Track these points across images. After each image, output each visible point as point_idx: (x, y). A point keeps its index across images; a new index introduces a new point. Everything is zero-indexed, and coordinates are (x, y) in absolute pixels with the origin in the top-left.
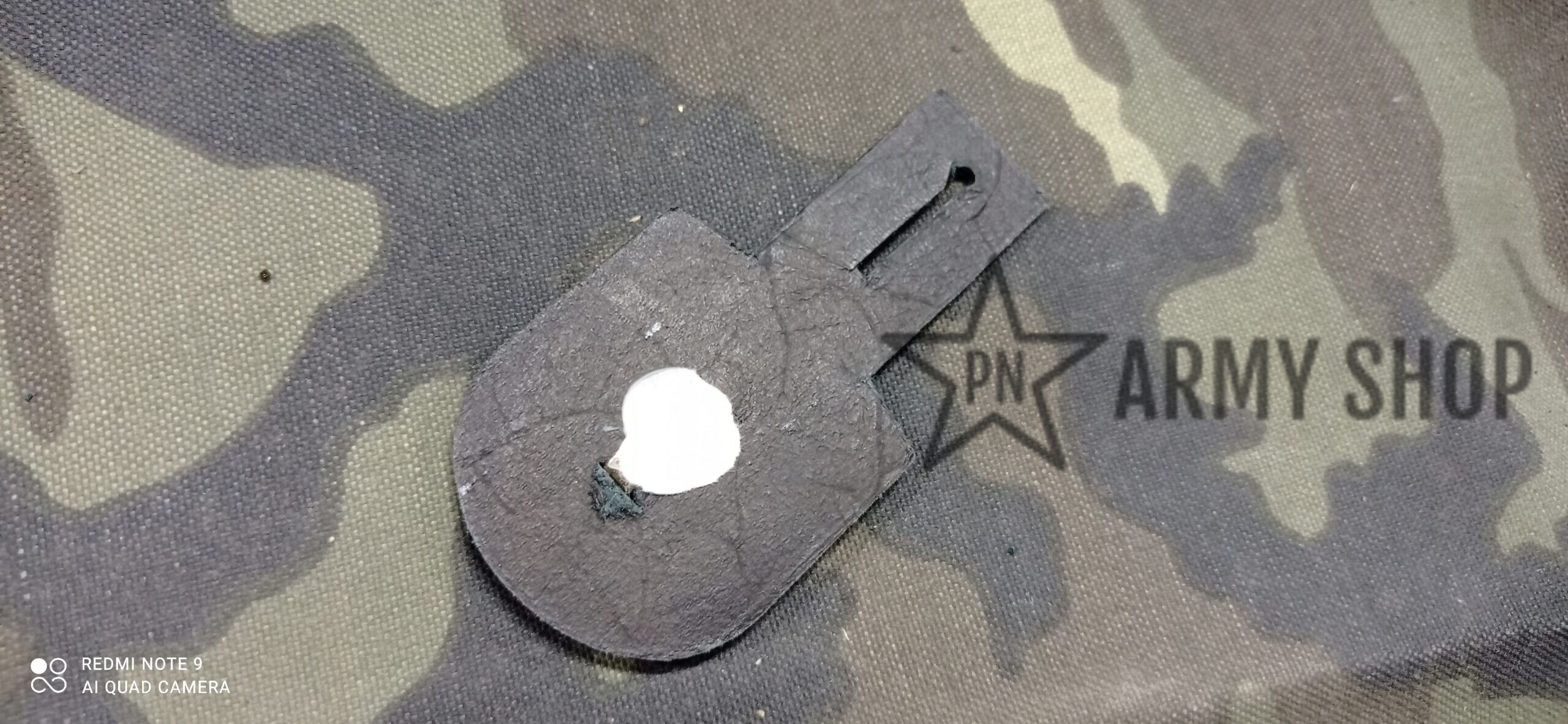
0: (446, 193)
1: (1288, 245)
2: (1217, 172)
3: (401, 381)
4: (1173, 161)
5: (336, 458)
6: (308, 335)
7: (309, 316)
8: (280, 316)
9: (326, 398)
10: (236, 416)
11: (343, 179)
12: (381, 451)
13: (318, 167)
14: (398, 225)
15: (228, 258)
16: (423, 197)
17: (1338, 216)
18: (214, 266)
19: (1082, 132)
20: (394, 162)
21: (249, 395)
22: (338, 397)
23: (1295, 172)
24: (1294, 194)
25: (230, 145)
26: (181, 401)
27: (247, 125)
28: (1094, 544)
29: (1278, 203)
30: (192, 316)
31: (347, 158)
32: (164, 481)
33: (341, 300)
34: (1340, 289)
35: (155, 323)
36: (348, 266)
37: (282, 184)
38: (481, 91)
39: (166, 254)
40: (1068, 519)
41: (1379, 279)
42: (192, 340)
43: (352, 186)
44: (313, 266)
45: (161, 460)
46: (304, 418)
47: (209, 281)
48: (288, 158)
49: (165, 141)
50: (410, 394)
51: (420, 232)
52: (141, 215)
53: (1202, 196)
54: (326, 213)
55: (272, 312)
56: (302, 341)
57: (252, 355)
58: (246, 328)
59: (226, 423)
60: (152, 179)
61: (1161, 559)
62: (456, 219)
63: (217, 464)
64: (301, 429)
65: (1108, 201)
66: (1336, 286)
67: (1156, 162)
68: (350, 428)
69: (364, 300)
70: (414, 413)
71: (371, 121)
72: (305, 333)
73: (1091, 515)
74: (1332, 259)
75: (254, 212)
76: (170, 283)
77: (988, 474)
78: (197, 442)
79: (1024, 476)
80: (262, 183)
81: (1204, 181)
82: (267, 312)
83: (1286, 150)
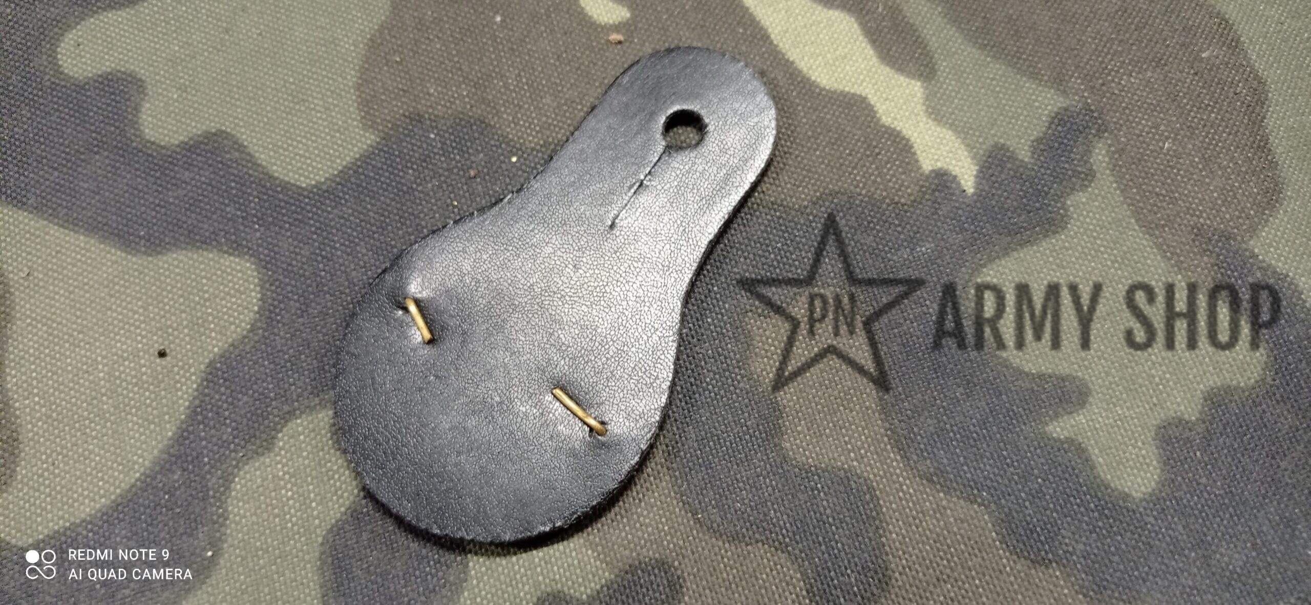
0: (313, 256)
1: (1103, 210)
2: (1026, 148)
3: (277, 419)
4: (981, 144)
5: (222, 489)
6: (201, 388)
7: (201, 372)
8: (178, 374)
9: (214, 440)
10: (144, 460)
11: (230, 255)
12: (259, 480)
13: (210, 247)
14: (273, 288)
15: (138, 331)
16: (294, 263)
17: (1153, 175)
18: (127, 338)
19: (888, 128)
20: (271, 236)
21: (154, 443)
22: (225, 437)
23: (1107, 138)
24: (1107, 159)
25: (140, 238)
26: (102, 452)
27: (154, 221)
28: (914, 519)
29: (1091, 170)
30: (109, 381)
31: (233, 237)
32: (88, 518)
33: (227, 354)
34: (1159, 246)
35: (82, 389)
36: (233, 327)
37: (181, 265)
38: (340, 168)
39: (91, 333)
40: (888, 495)
41: (1198, 232)
42: (110, 401)
43: (237, 260)
44: (206, 329)
45: (87, 501)
46: (197, 457)
47: (124, 352)
48: (187, 244)
49: (92, 242)
50: (285, 429)
51: (292, 292)
52: (72, 304)
53: (1011, 173)
54: (216, 285)
55: (172, 371)
56: (196, 393)
57: (156, 409)
58: (151, 387)
59: (136, 467)
60: (81, 274)
61: (983, 529)
62: (322, 278)
63: (130, 501)
64: (194, 467)
65: (917, 188)
66: (1155, 243)
67: (963, 147)
68: (234, 463)
69: (247, 353)
70: (287, 446)
71: (252, 205)
72: (198, 386)
73: (911, 491)
74: (1149, 218)
75: (159, 291)
76: (93, 356)
77: (807, 459)
78: (114, 484)
79: (843, 458)
80: (166, 266)
81: (1012, 158)
82: (168, 372)
83: (1096, 118)
